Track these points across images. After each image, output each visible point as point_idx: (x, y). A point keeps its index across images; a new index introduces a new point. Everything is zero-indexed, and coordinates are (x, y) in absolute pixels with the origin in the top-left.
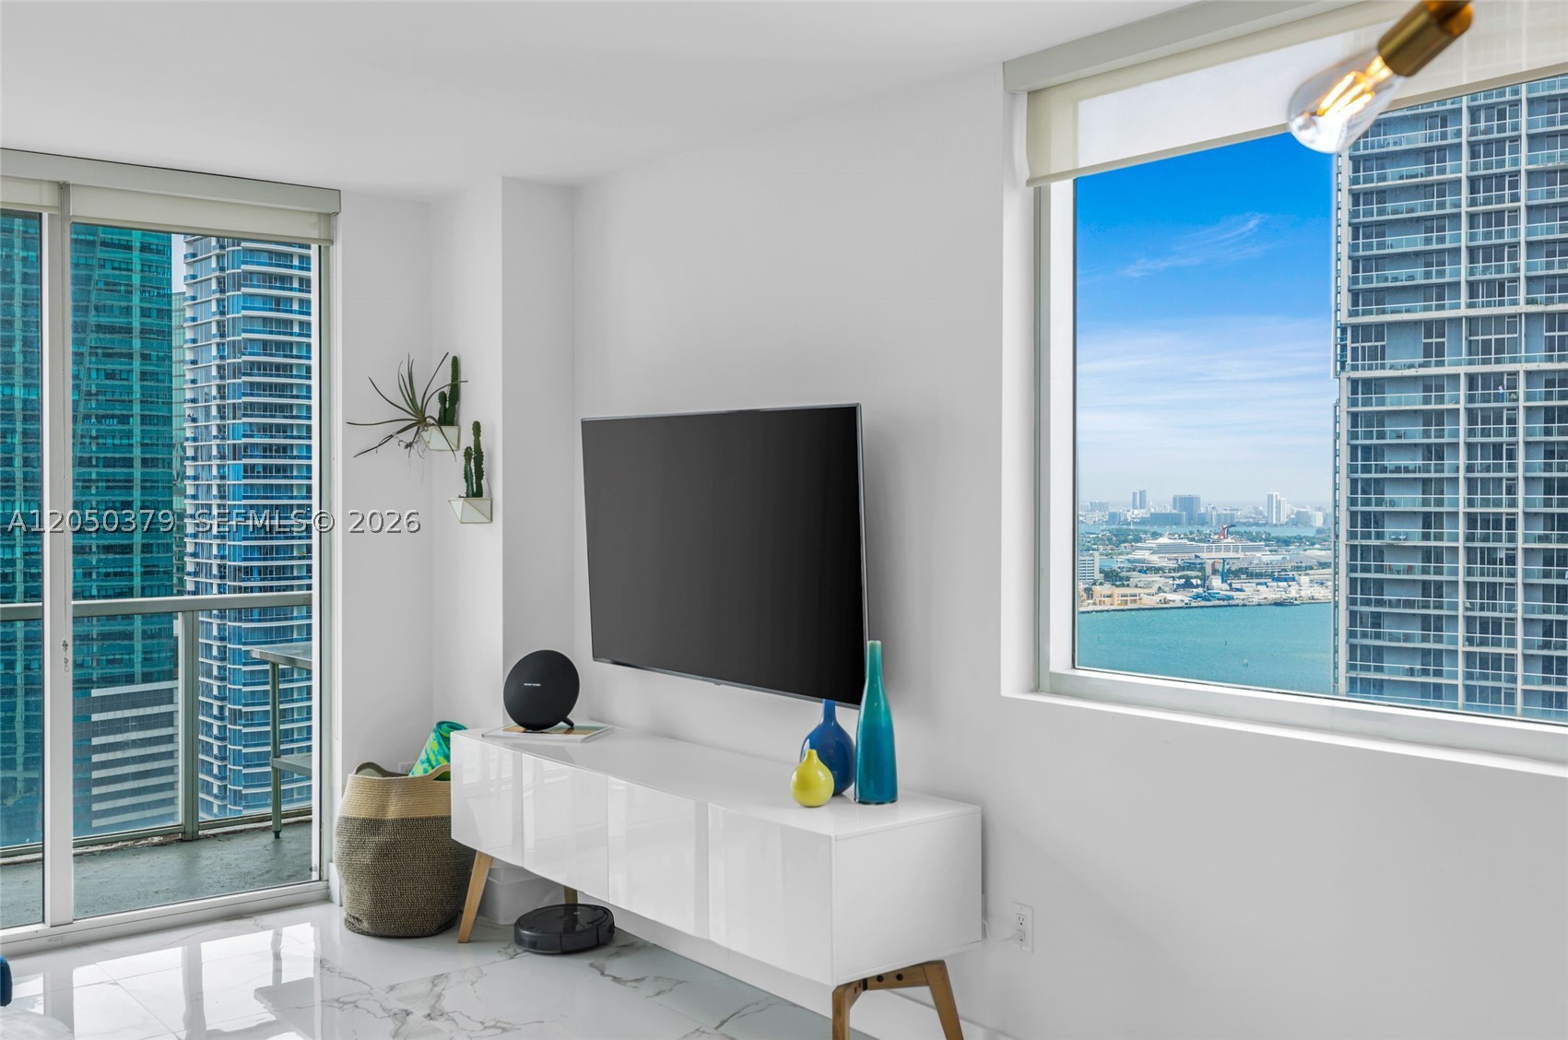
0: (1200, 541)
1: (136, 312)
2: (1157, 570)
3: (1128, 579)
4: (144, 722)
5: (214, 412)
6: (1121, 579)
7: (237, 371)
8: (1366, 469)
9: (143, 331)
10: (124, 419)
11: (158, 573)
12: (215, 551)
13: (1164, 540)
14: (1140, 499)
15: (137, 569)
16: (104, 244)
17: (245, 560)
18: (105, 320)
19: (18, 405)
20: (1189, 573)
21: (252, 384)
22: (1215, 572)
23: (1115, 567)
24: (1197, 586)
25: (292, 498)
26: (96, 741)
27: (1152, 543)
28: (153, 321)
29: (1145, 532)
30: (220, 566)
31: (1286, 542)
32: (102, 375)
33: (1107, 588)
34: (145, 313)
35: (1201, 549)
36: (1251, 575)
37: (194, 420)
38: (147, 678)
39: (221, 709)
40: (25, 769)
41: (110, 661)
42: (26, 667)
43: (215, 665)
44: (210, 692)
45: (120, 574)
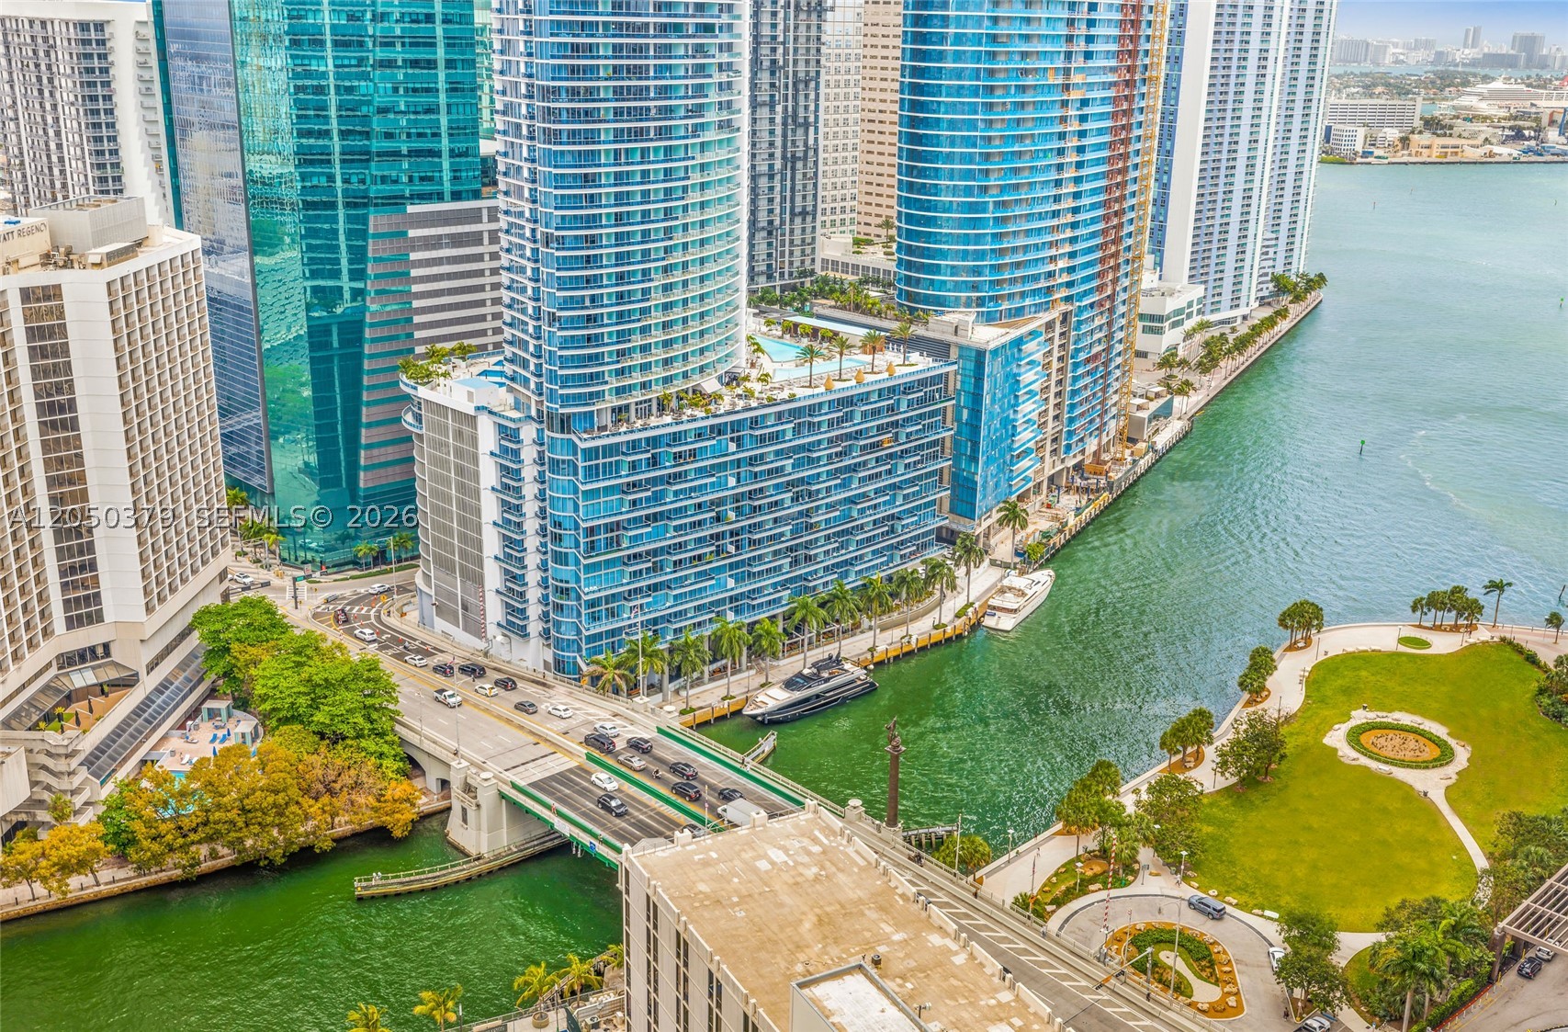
0: (1538, 87)
2: (1485, 118)
3: (1451, 127)
4: (457, 240)
6: (1443, 127)
11: (463, 90)
12: (522, 69)
13: (1498, 85)
14: (1473, 39)
17: (553, 79)
20: (1521, 123)
22: (1552, 122)
23: (1437, 113)
24: (1530, 138)
25: (597, 14)
26: (413, 256)
27: (1482, 88)
29: (1475, 75)
30: (528, 85)
33: (1426, 138)
35: (1539, 97)
38: (456, 196)
39: (533, 231)
40: (351, 280)
41: (422, 179)
42: (346, 181)
43: (527, 186)
44: (521, 214)
45: (428, 90)
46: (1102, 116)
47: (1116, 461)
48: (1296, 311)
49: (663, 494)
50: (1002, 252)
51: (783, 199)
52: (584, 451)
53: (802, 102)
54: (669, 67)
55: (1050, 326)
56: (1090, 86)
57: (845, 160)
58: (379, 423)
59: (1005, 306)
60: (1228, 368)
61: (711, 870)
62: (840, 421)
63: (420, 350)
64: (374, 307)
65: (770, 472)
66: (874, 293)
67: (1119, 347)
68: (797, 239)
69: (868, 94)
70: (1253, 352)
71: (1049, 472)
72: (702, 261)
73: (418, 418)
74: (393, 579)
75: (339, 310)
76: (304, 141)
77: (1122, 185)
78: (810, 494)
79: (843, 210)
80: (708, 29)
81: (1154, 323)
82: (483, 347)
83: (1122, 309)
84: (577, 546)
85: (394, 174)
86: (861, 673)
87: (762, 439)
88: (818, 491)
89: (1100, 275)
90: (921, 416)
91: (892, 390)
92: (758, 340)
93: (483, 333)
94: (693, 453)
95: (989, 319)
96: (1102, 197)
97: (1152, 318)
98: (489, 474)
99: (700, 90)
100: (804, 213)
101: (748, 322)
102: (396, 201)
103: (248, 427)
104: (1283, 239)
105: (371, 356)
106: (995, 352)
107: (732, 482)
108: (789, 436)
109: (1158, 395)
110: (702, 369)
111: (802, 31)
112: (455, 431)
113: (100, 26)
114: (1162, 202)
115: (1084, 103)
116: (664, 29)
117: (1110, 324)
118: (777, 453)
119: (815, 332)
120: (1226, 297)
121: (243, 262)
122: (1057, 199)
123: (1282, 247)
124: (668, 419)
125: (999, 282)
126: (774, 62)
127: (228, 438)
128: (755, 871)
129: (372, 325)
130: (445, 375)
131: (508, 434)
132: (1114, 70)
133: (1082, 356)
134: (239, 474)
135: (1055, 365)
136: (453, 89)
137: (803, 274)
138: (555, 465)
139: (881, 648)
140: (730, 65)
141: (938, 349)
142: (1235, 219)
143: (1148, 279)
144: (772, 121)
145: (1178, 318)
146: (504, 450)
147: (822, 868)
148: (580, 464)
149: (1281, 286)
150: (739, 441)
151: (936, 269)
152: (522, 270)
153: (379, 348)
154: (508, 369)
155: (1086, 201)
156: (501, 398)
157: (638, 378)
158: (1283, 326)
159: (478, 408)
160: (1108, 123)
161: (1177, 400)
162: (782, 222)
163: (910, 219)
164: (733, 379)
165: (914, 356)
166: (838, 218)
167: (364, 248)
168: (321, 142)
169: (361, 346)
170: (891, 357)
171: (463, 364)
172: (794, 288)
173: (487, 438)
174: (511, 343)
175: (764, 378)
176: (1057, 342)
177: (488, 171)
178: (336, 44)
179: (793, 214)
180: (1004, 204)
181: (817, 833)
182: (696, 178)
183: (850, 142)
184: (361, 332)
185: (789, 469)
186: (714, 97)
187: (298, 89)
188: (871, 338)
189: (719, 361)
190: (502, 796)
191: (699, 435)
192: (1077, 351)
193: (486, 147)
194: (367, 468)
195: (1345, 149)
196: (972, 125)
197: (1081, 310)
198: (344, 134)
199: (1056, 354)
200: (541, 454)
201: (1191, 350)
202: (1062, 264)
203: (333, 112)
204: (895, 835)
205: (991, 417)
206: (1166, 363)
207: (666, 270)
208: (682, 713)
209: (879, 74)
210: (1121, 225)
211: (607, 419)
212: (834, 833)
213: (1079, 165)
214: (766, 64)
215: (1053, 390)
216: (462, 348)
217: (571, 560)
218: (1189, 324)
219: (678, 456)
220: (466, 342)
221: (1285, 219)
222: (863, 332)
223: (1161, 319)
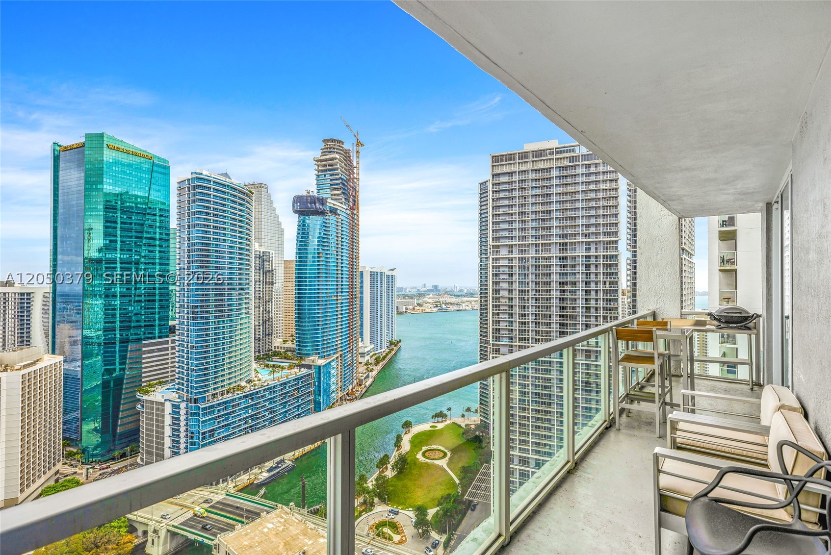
0: (439, 296)
2: (430, 303)
3: (423, 305)
4: (159, 350)
6: (421, 305)
7: (194, 251)
8: (496, 279)
13: (431, 296)
14: (424, 286)
16: (148, 214)
19: (118, 259)
20: (437, 303)
21: (198, 255)
22: (443, 303)
23: (419, 302)
24: (439, 307)
26: (144, 356)
27: (428, 296)
28: (164, 237)
29: (426, 294)
31: (458, 296)
33: (418, 307)
35: (439, 298)
36: (451, 304)
37: (179, 264)
38: (160, 337)
39: (187, 345)
40: (119, 365)
41: (149, 333)
42: (121, 335)
43: (186, 333)
44: (183, 341)
45: (152, 308)
46: (346, 306)
47: (357, 391)
48: (396, 349)
49: (228, 418)
50: (324, 340)
51: (263, 331)
52: (202, 408)
53: (268, 306)
54: (231, 299)
55: (337, 358)
56: (343, 299)
57: (280, 320)
58: (126, 410)
59: (326, 354)
60: (382, 364)
61: (248, 536)
62: (282, 389)
63: (143, 385)
64: (128, 373)
65: (262, 407)
66: (290, 354)
67: (355, 362)
68: (267, 341)
69: (285, 304)
70: (387, 360)
71: (340, 396)
72: (241, 349)
73: (143, 406)
74: (129, 461)
75: (114, 375)
76: (107, 325)
77: (352, 322)
78: (274, 411)
79: (280, 333)
80: (242, 289)
81: (363, 355)
82: (168, 381)
83: (355, 352)
84: (199, 439)
85: (139, 332)
86: (290, 463)
87: (259, 397)
88: (276, 410)
89: (349, 344)
90: (305, 385)
91: (296, 379)
92: (257, 369)
93: (168, 377)
94: (238, 404)
95: (322, 357)
96: (348, 325)
97: (362, 354)
98: (168, 420)
99: (240, 304)
100: (269, 335)
101: (254, 365)
102: (139, 340)
103: (74, 418)
104: (390, 332)
105: (126, 388)
106: (324, 366)
107: (250, 411)
108: (267, 395)
109: (365, 373)
110: (240, 380)
111: (267, 289)
112: (156, 408)
113: (29, 294)
114: (362, 325)
115: (342, 303)
116: (229, 289)
117: (352, 356)
118: (264, 401)
119: (273, 366)
120: (379, 347)
121: (79, 363)
122: (337, 326)
123: (390, 334)
124: (230, 395)
125: (323, 348)
126: (260, 297)
127: (65, 423)
128: (263, 533)
129: (127, 379)
130: (154, 391)
131: (176, 407)
132: (348, 295)
133: (346, 365)
134: (67, 435)
135: (339, 368)
136: (161, 307)
137: (269, 351)
138: (192, 414)
139: (296, 454)
140: (248, 298)
141: (309, 367)
142: (379, 328)
143: (360, 344)
144: (259, 311)
145: (368, 353)
146: (174, 412)
147: (285, 526)
148: (201, 413)
149: (391, 343)
150: (252, 399)
151: (307, 346)
152: (183, 357)
153: (129, 386)
154: (177, 387)
155: (344, 326)
156: (174, 396)
157: (220, 384)
158: (393, 352)
159: (165, 400)
160: (348, 308)
161: (370, 373)
162: (263, 337)
163: (299, 334)
164: (250, 381)
165: (302, 369)
166: (278, 335)
167: (126, 355)
168: (113, 325)
169: (122, 386)
170: (296, 370)
171: (160, 387)
172: (266, 355)
173: (168, 408)
174: (178, 379)
175: (259, 380)
176: (339, 362)
177: (172, 330)
178: (121, 296)
179: (266, 335)
180: (324, 328)
181: (282, 515)
182: (239, 327)
183: (281, 316)
184: (123, 381)
185: (267, 405)
186: (244, 306)
187: (106, 310)
188: (290, 366)
189: (246, 377)
190: (168, 531)
191: (240, 398)
192: (345, 364)
193: (171, 323)
194: (121, 425)
195: (401, 311)
196: (315, 310)
197: (345, 353)
198: (121, 322)
199: (339, 365)
200: (187, 412)
201: (372, 361)
202: (339, 342)
203: (118, 316)
204: (305, 511)
205: (324, 384)
206: (366, 364)
207: (229, 353)
208: (234, 487)
209: (288, 298)
210: (353, 332)
211: (210, 398)
212: (288, 514)
213: (342, 318)
214: (257, 297)
215: (339, 374)
216: (160, 382)
217: (197, 443)
218: (371, 354)
219: (233, 406)
220: (161, 380)
221: (390, 327)
222: (288, 364)
223: (364, 354)
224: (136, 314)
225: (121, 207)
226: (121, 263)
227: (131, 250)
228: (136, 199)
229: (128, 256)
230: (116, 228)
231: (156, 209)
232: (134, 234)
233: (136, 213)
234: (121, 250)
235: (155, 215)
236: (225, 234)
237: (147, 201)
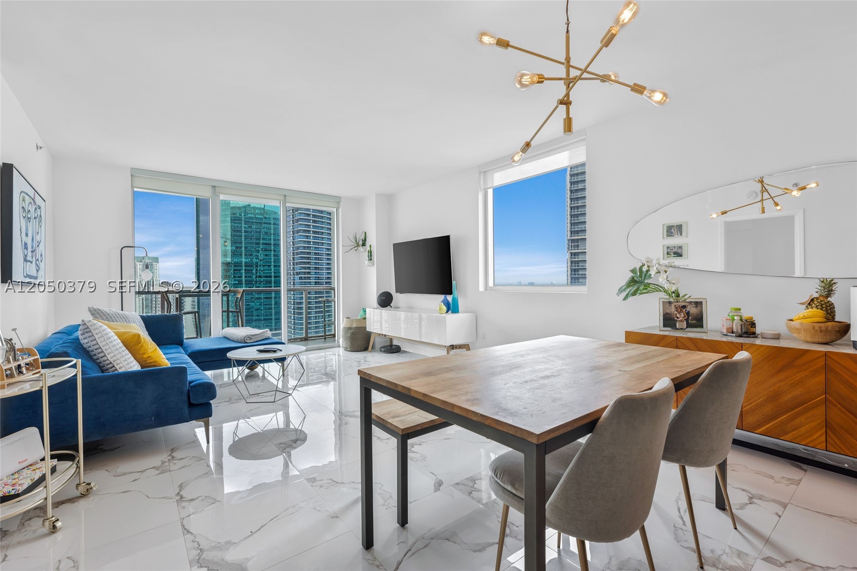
1: (272, 240)
5: (292, 264)
7: (297, 254)
9: (274, 244)
10: (269, 266)
15: (273, 303)
16: (264, 223)
18: (265, 242)
19: (243, 263)
21: (301, 257)
32: (264, 255)
34: (274, 240)
45: (269, 304)
224: (257, 310)
225: (245, 218)
226: (245, 266)
227: (251, 255)
228: (255, 211)
229: (249, 260)
230: (241, 236)
231: (270, 218)
232: (255, 241)
233: (255, 222)
234: (246, 255)
235: (270, 224)
236: (323, 238)
237: (263, 212)
